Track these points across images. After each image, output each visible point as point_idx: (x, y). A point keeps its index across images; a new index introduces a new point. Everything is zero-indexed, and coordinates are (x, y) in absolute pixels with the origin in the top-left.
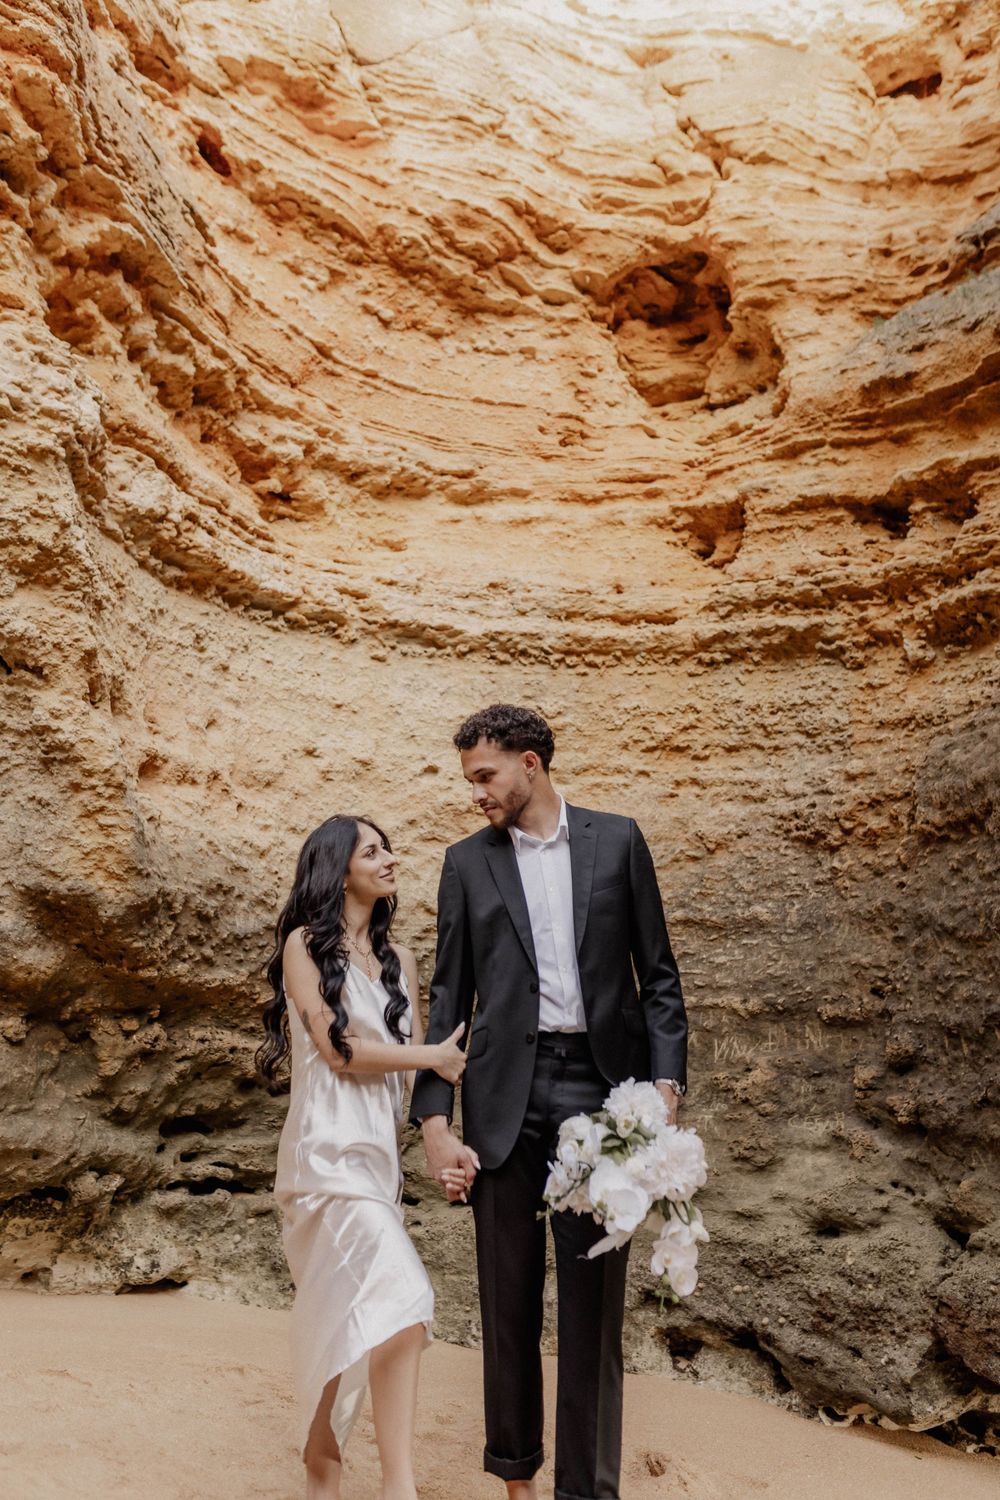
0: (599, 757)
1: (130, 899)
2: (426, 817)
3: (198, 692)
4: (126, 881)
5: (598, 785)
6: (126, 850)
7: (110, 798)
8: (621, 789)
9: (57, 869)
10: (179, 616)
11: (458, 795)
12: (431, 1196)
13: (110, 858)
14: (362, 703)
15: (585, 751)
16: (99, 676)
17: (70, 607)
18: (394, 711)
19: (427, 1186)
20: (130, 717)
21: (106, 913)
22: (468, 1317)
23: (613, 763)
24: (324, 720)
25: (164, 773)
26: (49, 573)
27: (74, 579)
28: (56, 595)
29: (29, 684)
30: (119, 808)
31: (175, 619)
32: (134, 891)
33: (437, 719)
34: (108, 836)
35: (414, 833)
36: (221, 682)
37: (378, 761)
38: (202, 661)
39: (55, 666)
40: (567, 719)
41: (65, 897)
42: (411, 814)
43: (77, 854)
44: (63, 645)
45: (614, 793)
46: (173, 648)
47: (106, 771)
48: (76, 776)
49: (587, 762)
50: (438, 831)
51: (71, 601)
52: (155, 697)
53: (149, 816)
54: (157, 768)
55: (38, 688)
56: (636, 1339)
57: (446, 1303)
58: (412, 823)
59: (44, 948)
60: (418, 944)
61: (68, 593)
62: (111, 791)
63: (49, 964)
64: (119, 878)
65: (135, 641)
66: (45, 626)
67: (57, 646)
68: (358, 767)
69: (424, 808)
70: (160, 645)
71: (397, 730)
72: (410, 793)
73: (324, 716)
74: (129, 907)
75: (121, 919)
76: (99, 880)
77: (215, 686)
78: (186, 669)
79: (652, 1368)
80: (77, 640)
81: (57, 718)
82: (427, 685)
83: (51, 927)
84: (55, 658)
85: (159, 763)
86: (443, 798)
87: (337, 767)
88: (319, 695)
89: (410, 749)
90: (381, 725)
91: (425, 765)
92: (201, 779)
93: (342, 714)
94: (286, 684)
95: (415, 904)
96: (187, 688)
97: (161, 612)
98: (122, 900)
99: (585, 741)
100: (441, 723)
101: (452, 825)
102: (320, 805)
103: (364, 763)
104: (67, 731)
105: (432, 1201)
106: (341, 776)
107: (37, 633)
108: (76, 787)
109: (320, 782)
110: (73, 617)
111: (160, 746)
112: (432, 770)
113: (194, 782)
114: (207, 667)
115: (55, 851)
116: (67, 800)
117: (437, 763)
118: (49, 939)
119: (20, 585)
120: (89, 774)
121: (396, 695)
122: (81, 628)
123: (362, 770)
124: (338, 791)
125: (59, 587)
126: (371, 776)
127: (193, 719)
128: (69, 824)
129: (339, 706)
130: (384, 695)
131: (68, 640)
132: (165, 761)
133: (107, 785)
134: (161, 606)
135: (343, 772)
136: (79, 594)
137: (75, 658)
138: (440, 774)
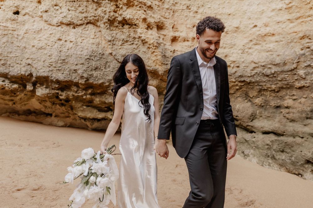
0: (303, 13)
1: (164, 70)
2: (254, 39)
3: (189, 19)
4: (162, 66)
5: (303, 22)
6: (160, 60)
7: (155, 49)
8: (309, 22)
9: (149, 65)
10: (182, 3)
11: (262, 32)
12: (258, 132)
13: (158, 61)
14: (236, 12)
15: (298, 12)
16: (149, 23)
17: (137, 10)
18: (245, 12)
19: (257, 129)
20: (167, 29)
21: (160, 73)
22: (264, 160)
23: (307, 14)
24: (226, 19)
25: (179, 40)
26: (131, 4)
27: (136, 4)
28: (134, 8)
29: (136, 28)
30: (157, 51)
31: (181, 4)
32: (164, 68)
33: (256, 12)
34: (157, 57)
35: (252, 43)
36: (196, 15)
37: (241, 26)
38: (190, 12)
39: (138, 23)
40: (293, 4)
41: (152, 70)
42: (250, 39)
43: (152, 61)
44: (138, 18)
45: (308, 23)
46: (181, 11)
47: (152, 44)
48: (148, 46)
49: (300, 15)
50: (258, 42)
51: (137, 9)
52: (177, 23)
53: (170, 51)
54: (178, 39)
55: (137, 28)
56: (305, 171)
57: (260, 156)
58: (251, 41)
59: (154, 81)
60: (252, 71)
61: (136, 7)
62: (154, 48)
63: (155, 84)
64: (161, 65)
65: (169, 12)
66: (134, 15)
67: (137, 19)
68: (235, 29)
69: (254, 36)
70: (177, 11)
71: (246, 17)
72: (250, 33)
73: (226, 18)
74: (164, 71)
75: (163, 74)
76: (157, 66)
77: (194, 17)
78: (186, 15)
79: (310, 179)
80: (140, 17)
81: (141, 34)
82: (254, 3)
83: (154, 76)
84: (137, 22)
85: (177, 38)
86: (258, 33)
87: (230, 30)
88: (224, 13)
89: (250, 22)
90: (241, 17)
91: (254, 25)
92: (190, 40)
93: (231, 16)
94: (215, 12)
95: (251, 61)
96: (186, 19)
97: (176, 3)
98: (162, 70)
99: (299, 9)
100: (258, 13)
101: (261, 40)
102: (226, 40)
103: (237, 28)
104: (143, 37)
105: (258, 133)
106: (231, 32)
107: (132, 17)
108: (149, 48)
109: (225, 35)
110: (139, 12)
111: (177, 34)
112: (256, 26)
113: (188, 41)
114: (192, 13)
115: (148, 62)
116: (148, 50)
117: (257, 24)
118: (154, 79)
119: (127, 8)
120: (150, 45)
121: (245, 8)
122: (141, 14)
123: (237, 29)
124: (230, 36)
125: (134, 6)
126: (239, 30)
127: (188, 26)
128: (149, 56)
129: (230, 14)
130: (242, 9)
131: (139, 17)
132: (179, 37)
133: (154, 46)
134: (175, 2)
135: (232, 31)
136: (138, 7)
137: (141, 20)
138: (258, 27)
